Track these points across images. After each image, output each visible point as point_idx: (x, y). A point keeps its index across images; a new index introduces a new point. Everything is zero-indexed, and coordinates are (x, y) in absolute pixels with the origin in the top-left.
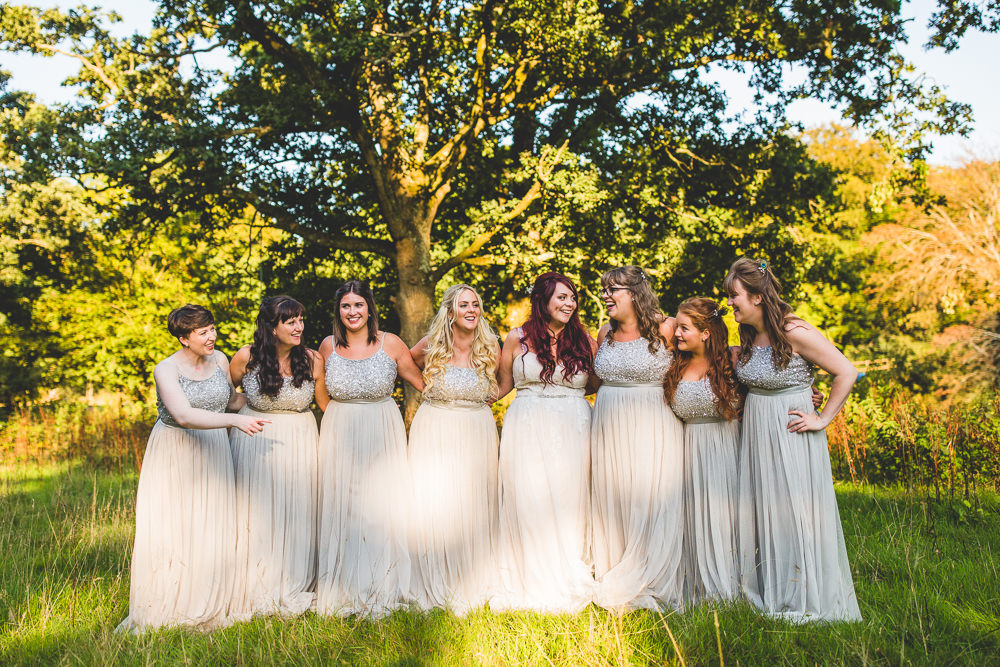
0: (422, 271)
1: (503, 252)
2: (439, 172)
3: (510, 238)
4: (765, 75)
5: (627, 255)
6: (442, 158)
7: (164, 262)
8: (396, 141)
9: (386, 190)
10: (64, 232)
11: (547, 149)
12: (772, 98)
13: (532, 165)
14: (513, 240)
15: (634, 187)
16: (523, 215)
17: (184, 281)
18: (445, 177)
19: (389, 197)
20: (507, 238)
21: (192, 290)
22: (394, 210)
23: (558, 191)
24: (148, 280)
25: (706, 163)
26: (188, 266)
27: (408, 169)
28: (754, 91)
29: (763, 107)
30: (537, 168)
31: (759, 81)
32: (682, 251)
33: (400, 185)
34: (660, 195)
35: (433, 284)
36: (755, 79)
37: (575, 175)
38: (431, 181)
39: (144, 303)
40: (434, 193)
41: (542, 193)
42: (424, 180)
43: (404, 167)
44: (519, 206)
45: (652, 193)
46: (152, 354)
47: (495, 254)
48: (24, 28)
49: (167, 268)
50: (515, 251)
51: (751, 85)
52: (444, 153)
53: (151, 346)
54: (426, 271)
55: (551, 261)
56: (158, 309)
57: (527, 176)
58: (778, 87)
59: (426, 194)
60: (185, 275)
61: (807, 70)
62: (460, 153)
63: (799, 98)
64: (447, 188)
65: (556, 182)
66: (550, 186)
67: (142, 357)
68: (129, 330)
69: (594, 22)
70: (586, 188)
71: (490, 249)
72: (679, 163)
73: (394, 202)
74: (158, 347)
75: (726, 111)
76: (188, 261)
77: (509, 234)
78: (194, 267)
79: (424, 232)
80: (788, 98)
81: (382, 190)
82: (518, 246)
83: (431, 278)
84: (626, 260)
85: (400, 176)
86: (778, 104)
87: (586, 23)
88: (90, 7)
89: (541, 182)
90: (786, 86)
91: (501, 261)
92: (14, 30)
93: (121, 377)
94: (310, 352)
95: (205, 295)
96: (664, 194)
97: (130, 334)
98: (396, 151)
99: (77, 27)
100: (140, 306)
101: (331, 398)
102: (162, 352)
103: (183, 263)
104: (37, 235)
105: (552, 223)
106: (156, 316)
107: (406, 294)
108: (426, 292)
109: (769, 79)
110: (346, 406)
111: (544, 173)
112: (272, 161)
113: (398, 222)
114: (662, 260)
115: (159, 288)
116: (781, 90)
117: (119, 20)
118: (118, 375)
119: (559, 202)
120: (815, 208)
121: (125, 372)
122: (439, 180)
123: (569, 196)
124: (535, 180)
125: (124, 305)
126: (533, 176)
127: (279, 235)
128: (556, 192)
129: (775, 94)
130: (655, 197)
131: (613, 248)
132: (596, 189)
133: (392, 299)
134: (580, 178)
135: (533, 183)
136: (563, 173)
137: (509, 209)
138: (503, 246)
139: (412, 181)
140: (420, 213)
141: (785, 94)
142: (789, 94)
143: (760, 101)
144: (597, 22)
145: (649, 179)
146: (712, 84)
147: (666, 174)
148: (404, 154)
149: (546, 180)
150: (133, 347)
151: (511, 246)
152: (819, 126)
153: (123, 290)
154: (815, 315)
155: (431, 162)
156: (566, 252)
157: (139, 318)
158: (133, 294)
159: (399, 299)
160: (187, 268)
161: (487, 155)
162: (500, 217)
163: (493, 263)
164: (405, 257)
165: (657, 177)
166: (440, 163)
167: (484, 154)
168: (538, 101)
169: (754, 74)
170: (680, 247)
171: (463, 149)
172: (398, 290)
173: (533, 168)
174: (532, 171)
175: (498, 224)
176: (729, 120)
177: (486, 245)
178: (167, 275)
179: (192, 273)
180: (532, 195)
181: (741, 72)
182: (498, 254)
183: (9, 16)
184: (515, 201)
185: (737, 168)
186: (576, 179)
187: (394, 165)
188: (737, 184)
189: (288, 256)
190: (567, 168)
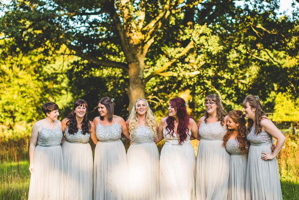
0: (140, 78)
1: (176, 71)
2: (149, 34)
3: (179, 64)
5: (232, 74)
6: (150, 27)
7: (24, 67)
8: (130, 19)
9: (125, 41)
11: (197, 26)
13: (190, 33)
14: (181, 65)
15: (235, 44)
16: (186, 55)
17: (32, 75)
18: (152, 36)
19: (126, 44)
20: (178, 64)
21: (35, 80)
22: (128, 50)
23: (202, 45)
24: (16, 75)
25: (269, 33)
26: (34, 68)
27: (135, 31)
30: (192, 34)
32: (257, 73)
33: (131, 39)
34: (246, 48)
35: (145, 84)
37: (209, 38)
38: (145, 37)
39: (14, 85)
40: (146, 43)
41: (194, 46)
42: (142, 37)
43: (133, 31)
44: (184, 51)
45: (243, 47)
46: (17, 109)
47: (173, 71)
49: (25, 69)
50: (182, 70)
52: (152, 24)
53: (17, 105)
54: (142, 78)
55: (198, 75)
56: (20, 88)
57: (188, 38)
59: (143, 43)
60: (33, 73)
62: (158, 25)
64: (152, 40)
65: (201, 41)
66: (198, 43)
67: (12, 110)
68: (7, 97)
70: (214, 44)
71: (171, 69)
72: (257, 33)
73: (128, 46)
74: (20, 106)
75: (279, 10)
76: (34, 66)
77: (179, 63)
78: (36, 69)
79: (142, 60)
81: (123, 41)
82: (183, 68)
83: (144, 81)
84: (232, 76)
85: (131, 35)
89: (194, 41)
91: (175, 74)
93: (3, 118)
94: (90, 122)
95: (41, 82)
96: (248, 48)
97: (7, 99)
98: (130, 24)
100: (12, 86)
101: (98, 140)
102: (21, 108)
103: (32, 67)
105: (200, 57)
106: (19, 91)
107: (132, 87)
108: (141, 87)
110: (104, 143)
111: (195, 37)
112: (75, 27)
113: (130, 55)
114: (248, 76)
115: (21, 78)
118: (2, 117)
119: (202, 49)
121: (5, 116)
122: (149, 37)
123: (206, 47)
125: (5, 85)
126: (190, 38)
127: (76, 58)
130: (245, 49)
131: (226, 70)
132: (218, 45)
133: (126, 89)
134: (212, 39)
135: (190, 41)
136: (204, 37)
137: (180, 52)
138: (176, 68)
139: (136, 37)
140: (140, 52)
143: (294, 6)
145: (242, 41)
147: (250, 39)
148: (134, 25)
149: (196, 40)
150: (9, 105)
151: (180, 68)
153: (5, 79)
155: (145, 29)
156: (205, 71)
157: (12, 92)
158: (9, 81)
159: (129, 89)
160: (33, 70)
161: (172, 24)
162: (175, 56)
163: (172, 75)
164: (132, 71)
165: (245, 40)
166: (149, 30)
167: (170, 23)
168: (194, 4)
170: (256, 71)
171: (160, 24)
172: (129, 85)
173: (191, 34)
174: (190, 36)
175: (174, 58)
176: (281, 14)
177: (169, 67)
178: (24, 72)
179: (36, 72)
180: (190, 46)
182: (174, 72)
184: (182, 48)
185: (283, 35)
186: (210, 40)
187: (128, 30)
188: (283, 42)
189: (80, 67)
190: (206, 35)
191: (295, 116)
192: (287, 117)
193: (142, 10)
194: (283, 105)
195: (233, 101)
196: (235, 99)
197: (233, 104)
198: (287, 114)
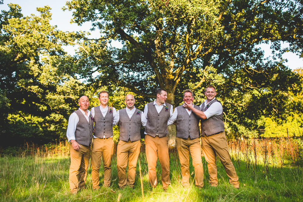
4: (275, 45)
10: (78, 94)
12: (278, 52)
15: (234, 78)
16: (200, 87)
18: (179, 76)
19: (161, 82)
23: (210, 79)
25: (258, 72)
27: (168, 74)
28: (272, 50)
29: (275, 55)
31: (274, 47)
33: (165, 79)
34: (241, 81)
36: (272, 46)
37: (215, 75)
38: (174, 78)
40: (175, 81)
41: (205, 80)
42: (172, 77)
44: (199, 84)
45: (239, 80)
48: (63, 36)
51: (271, 48)
58: (280, 48)
59: (173, 81)
61: (288, 44)
62: (183, 69)
63: (286, 52)
64: (179, 80)
65: (209, 76)
66: (207, 78)
69: (221, 29)
70: (219, 78)
72: (249, 72)
75: (264, 56)
77: (196, 93)
80: (283, 52)
82: (199, 96)
84: (232, 101)
85: (165, 76)
86: (280, 54)
87: (218, 29)
88: (82, 31)
89: (205, 77)
90: (282, 48)
92: (60, 37)
96: (243, 81)
98: (164, 69)
99: (79, 36)
104: (71, 95)
109: (277, 46)
111: (206, 74)
114: (244, 101)
116: (280, 49)
117: (90, 34)
119: (211, 83)
120: (294, 86)
122: (177, 77)
123: (214, 81)
124: (203, 76)
128: (210, 80)
129: (279, 51)
134: (217, 76)
136: (211, 74)
137: (196, 85)
139: (168, 77)
141: (282, 51)
142: (283, 50)
143: (274, 53)
144: (222, 29)
145: (238, 76)
146: (259, 48)
148: (167, 70)
149: (206, 76)
151: (197, 96)
152: (299, 68)
154: (298, 123)
155: (174, 72)
162: (193, 87)
165: (241, 75)
168: (205, 53)
169: (272, 45)
170: (249, 97)
174: (202, 74)
176: (265, 59)
180: (202, 81)
181: (267, 44)
183: (59, 33)
184: (197, 82)
185: (267, 73)
188: (267, 78)
190: (213, 72)
191: (278, 134)
192: (273, 135)
193: (173, 60)
194: (270, 128)
195: (237, 122)
196: (238, 121)
197: (236, 124)
198: (272, 133)
